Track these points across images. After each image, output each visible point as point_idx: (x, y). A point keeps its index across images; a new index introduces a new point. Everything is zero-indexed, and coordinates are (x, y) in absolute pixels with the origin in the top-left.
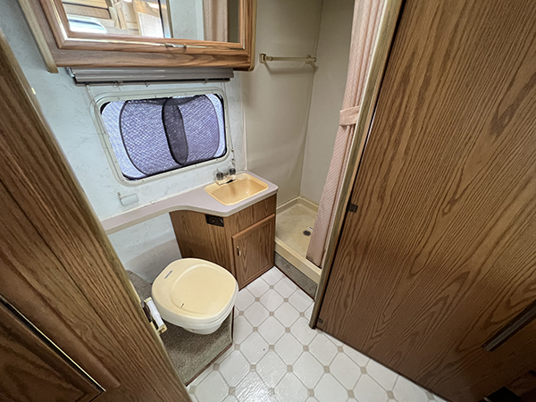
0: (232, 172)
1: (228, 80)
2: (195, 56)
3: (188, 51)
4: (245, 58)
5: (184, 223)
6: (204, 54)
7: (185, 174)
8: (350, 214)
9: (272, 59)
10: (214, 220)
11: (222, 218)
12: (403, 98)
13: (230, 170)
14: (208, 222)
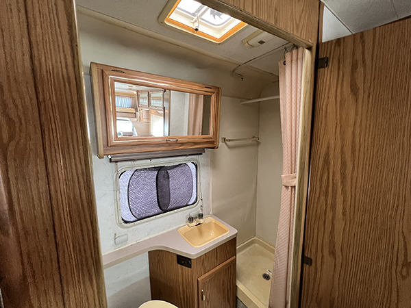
0: (201, 216)
1: (201, 154)
2: (182, 144)
3: (178, 142)
4: (213, 142)
5: (158, 262)
6: (188, 142)
7: (165, 218)
8: (306, 267)
9: (230, 140)
10: (184, 261)
11: (190, 259)
12: (328, 174)
13: (199, 215)
14: (178, 263)
